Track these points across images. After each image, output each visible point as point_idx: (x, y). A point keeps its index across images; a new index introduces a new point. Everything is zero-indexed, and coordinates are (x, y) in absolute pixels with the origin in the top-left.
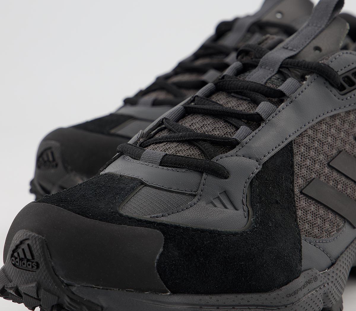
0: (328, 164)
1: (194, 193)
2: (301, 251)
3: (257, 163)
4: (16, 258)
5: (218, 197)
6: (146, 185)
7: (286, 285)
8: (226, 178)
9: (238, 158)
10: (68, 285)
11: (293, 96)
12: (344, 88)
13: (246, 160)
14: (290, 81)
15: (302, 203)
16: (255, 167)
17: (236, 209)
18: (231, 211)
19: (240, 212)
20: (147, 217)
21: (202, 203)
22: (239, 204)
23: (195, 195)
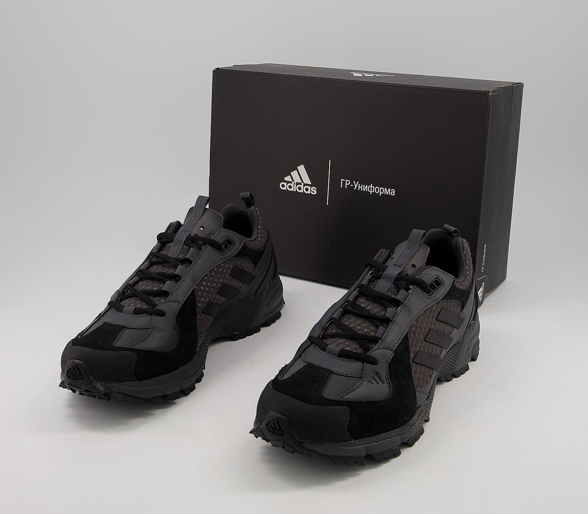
0: (425, 340)
1: (360, 376)
2: (416, 399)
3: (391, 352)
4: (270, 427)
5: (373, 377)
6: (334, 373)
7: (410, 420)
8: (376, 365)
9: (379, 350)
10: (300, 442)
11: (405, 302)
12: (431, 292)
13: (386, 351)
14: (402, 292)
15: (414, 367)
16: (390, 354)
17: (383, 383)
18: (381, 385)
19: (386, 385)
20: (338, 398)
21: (365, 383)
22: (384, 379)
23: (361, 377)
